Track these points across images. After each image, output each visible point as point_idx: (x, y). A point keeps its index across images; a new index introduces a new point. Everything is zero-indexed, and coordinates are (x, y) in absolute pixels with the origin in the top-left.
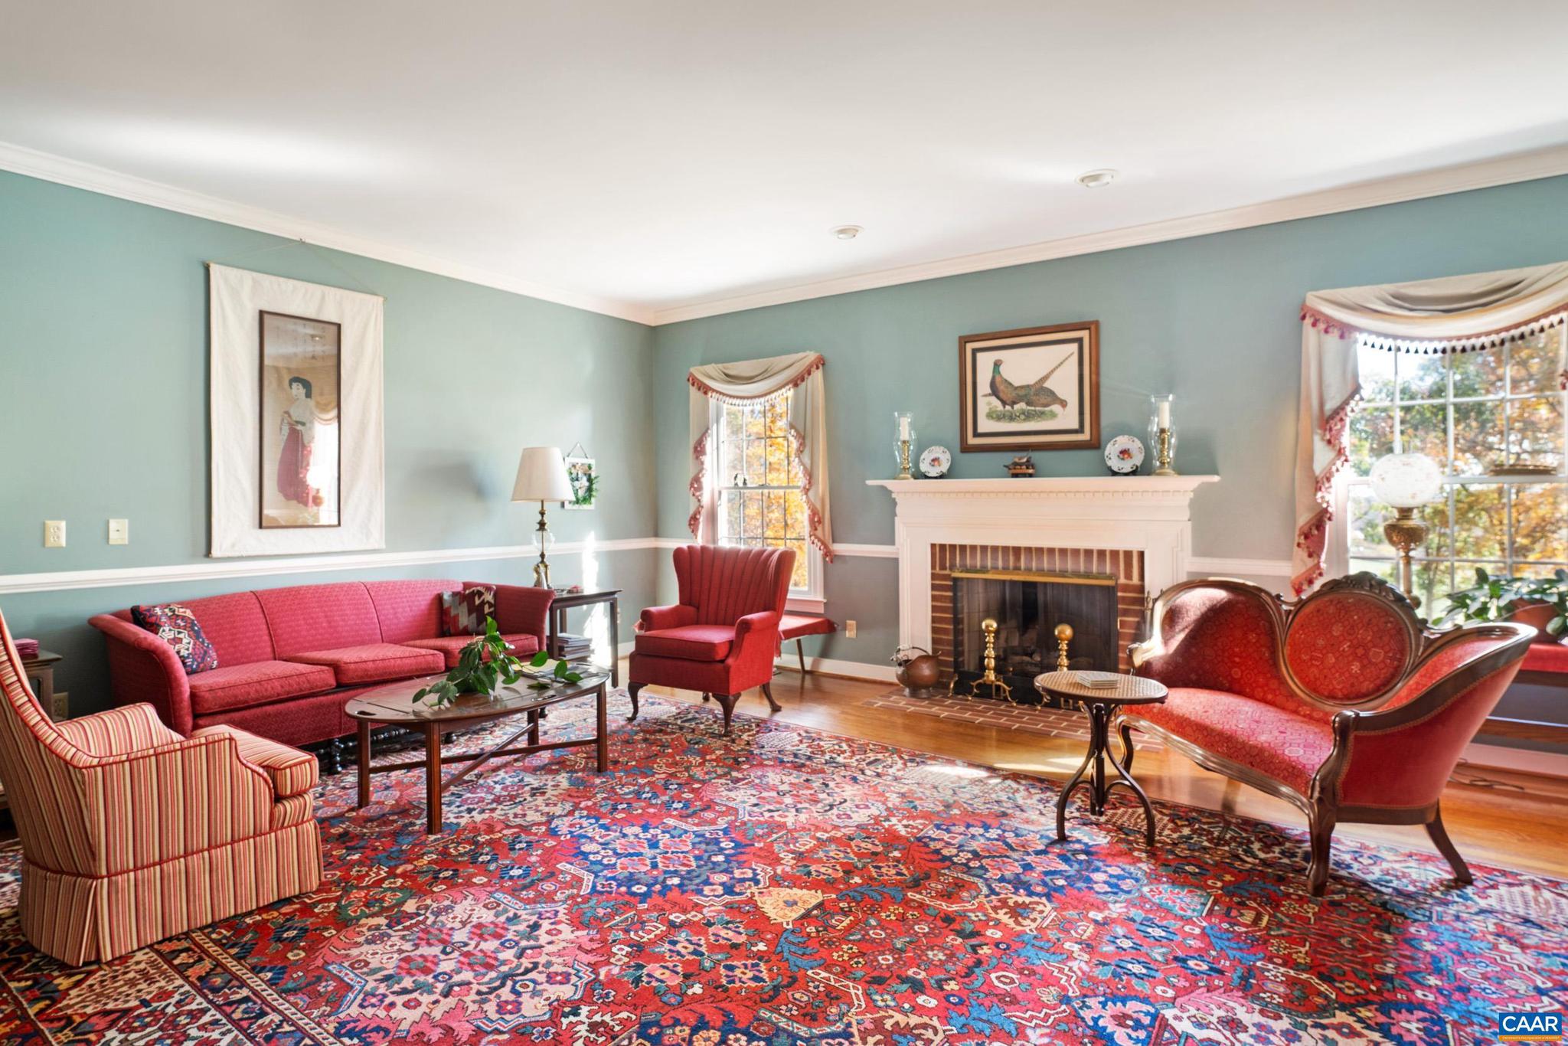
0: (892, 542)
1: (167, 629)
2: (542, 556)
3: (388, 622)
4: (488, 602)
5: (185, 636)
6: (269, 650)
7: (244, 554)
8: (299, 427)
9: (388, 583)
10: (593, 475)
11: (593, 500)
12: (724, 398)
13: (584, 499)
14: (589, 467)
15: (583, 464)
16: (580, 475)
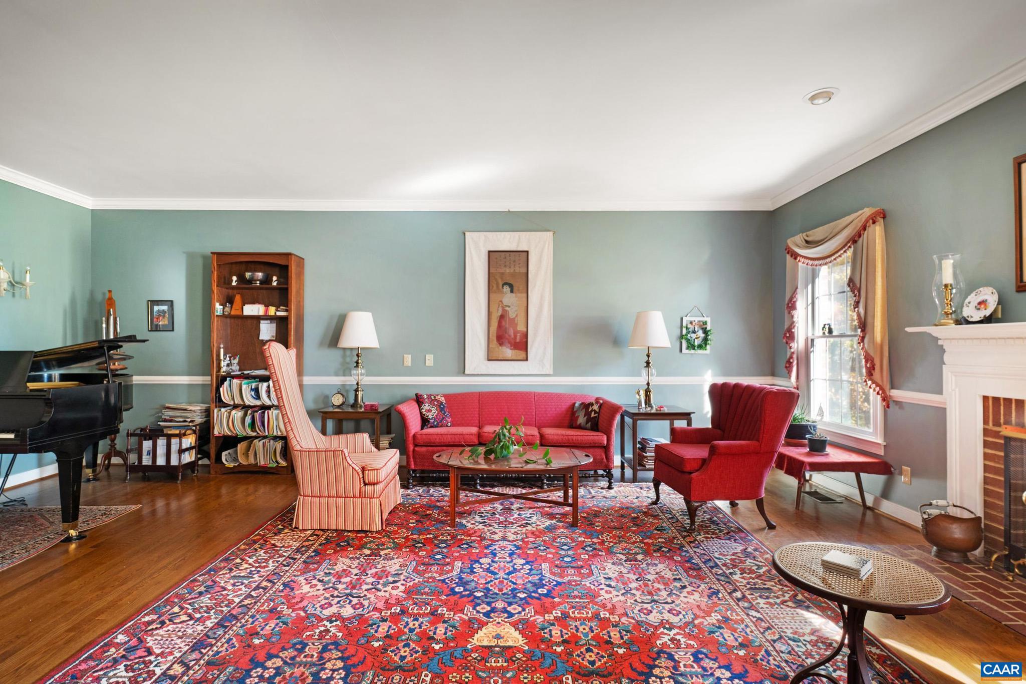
0: (941, 394)
1: (427, 405)
2: (648, 384)
3: (540, 415)
4: (595, 410)
5: (434, 410)
6: (477, 421)
7: (480, 373)
8: (507, 308)
9: (547, 394)
10: (708, 329)
11: (708, 347)
12: (807, 261)
13: (700, 347)
14: (705, 323)
15: (699, 321)
16: (696, 330)
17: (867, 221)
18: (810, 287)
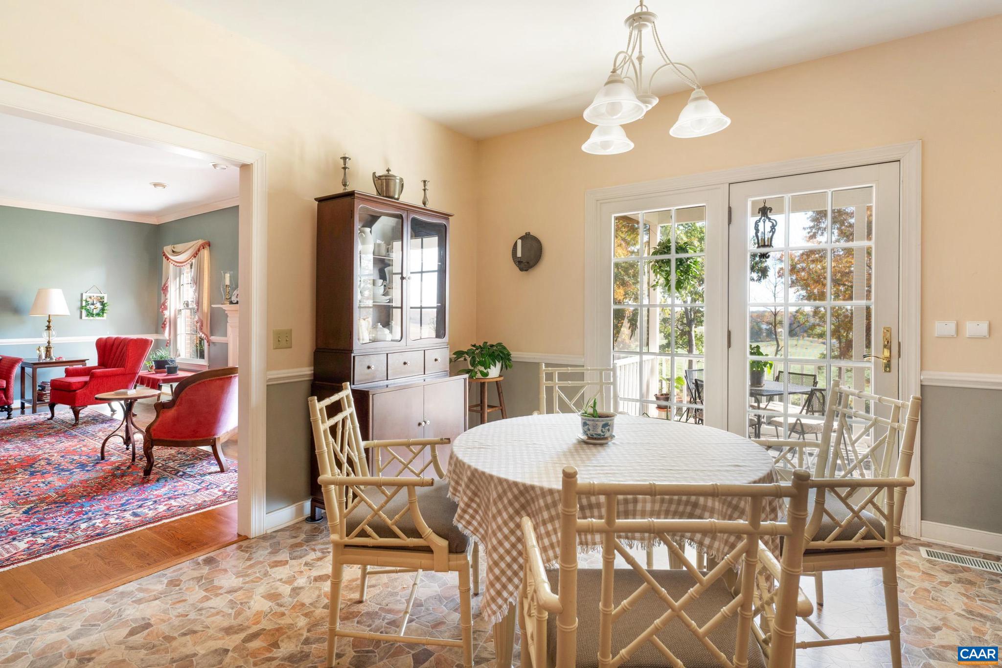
0: (227, 337)
2: (49, 343)
10: (105, 302)
11: (105, 315)
12: (174, 263)
13: (98, 315)
14: (102, 298)
15: (98, 297)
16: (95, 302)
17: (200, 247)
18: (178, 279)
